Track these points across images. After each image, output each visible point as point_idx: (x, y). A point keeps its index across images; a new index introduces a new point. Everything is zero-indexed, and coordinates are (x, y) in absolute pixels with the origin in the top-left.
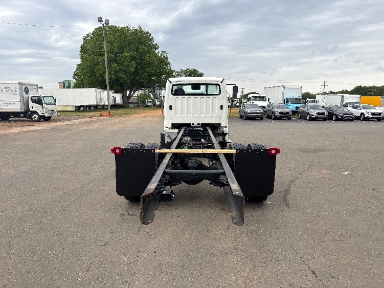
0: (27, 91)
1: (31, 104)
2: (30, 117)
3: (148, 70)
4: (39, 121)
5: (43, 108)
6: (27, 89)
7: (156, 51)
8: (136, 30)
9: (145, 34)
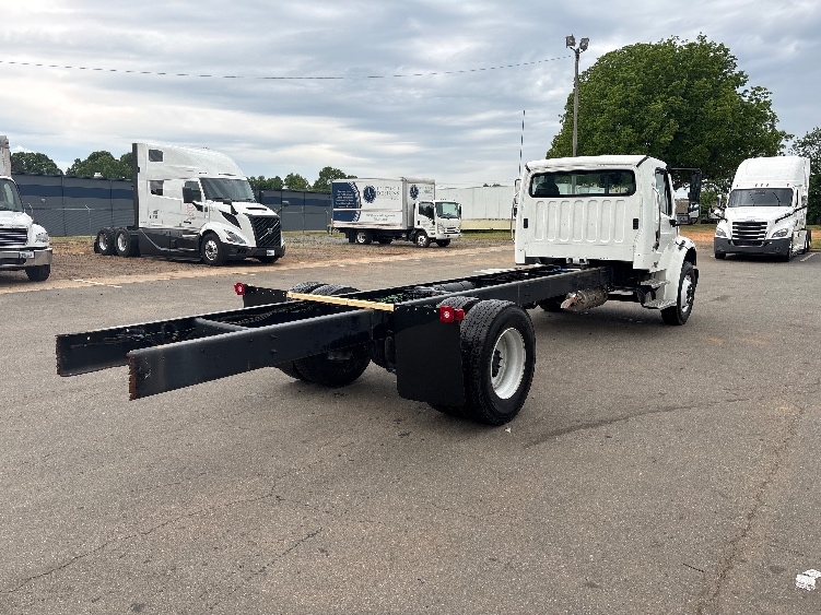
0: (414, 193)
1: (418, 217)
2: (415, 240)
3: (708, 135)
4: (427, 246)
5: (434, 223)
6: (416, 190)
7: (740, 90)
8: (691, 45)
9: (714, 51)
